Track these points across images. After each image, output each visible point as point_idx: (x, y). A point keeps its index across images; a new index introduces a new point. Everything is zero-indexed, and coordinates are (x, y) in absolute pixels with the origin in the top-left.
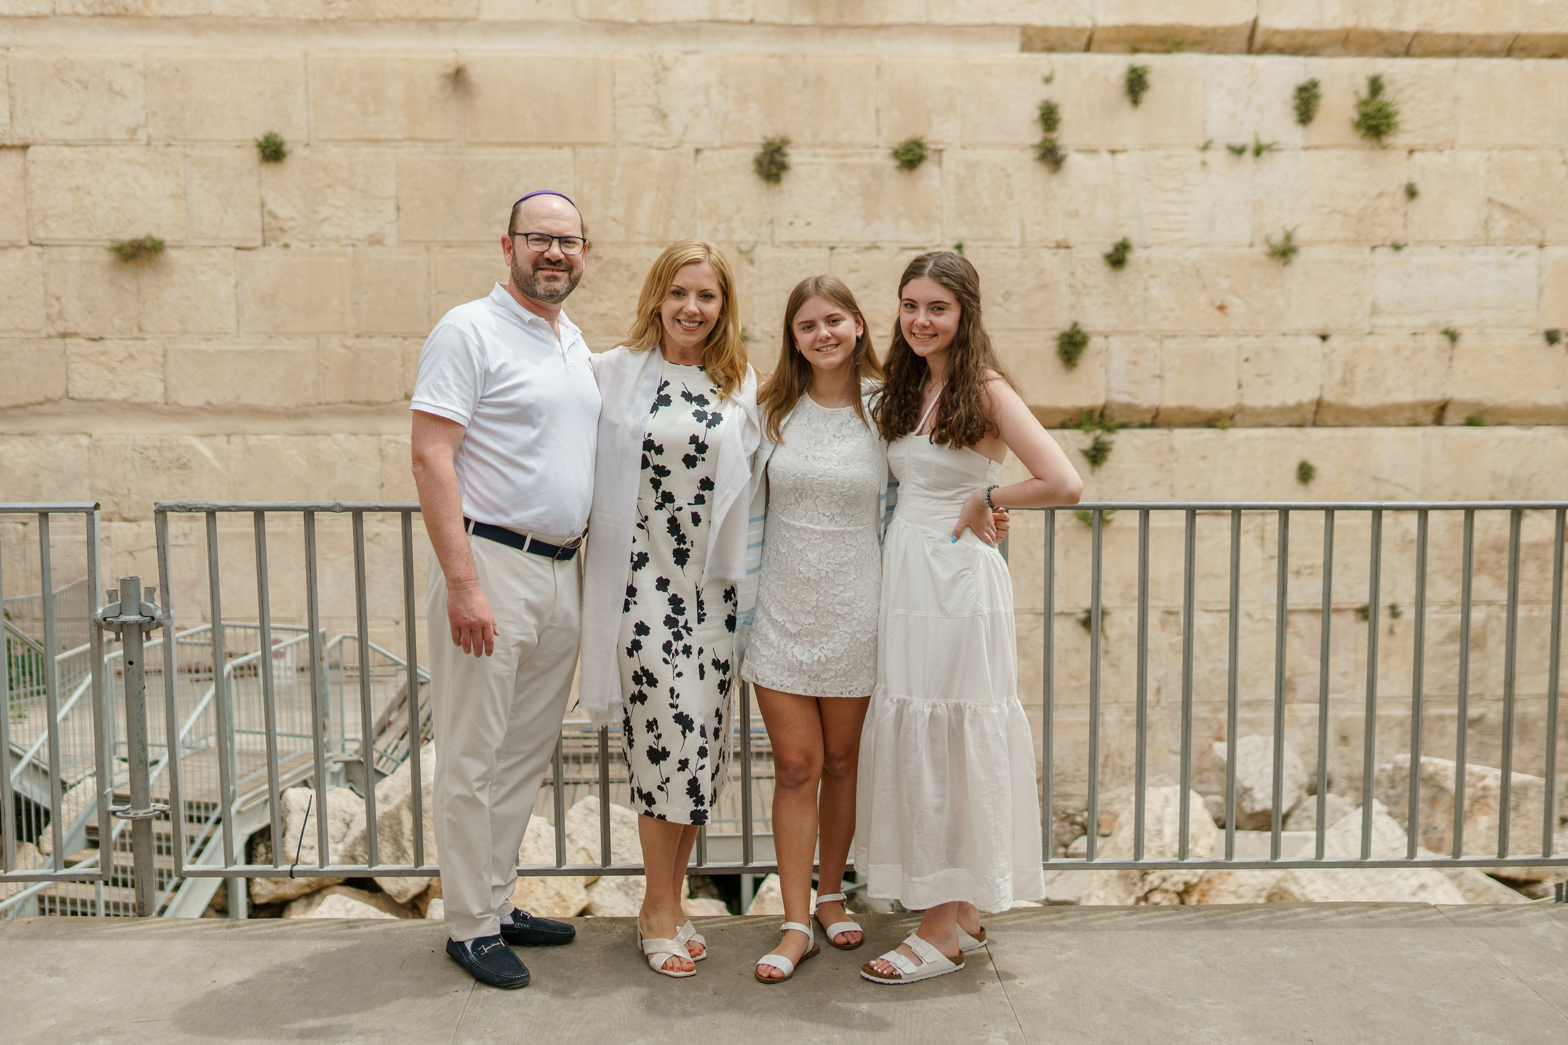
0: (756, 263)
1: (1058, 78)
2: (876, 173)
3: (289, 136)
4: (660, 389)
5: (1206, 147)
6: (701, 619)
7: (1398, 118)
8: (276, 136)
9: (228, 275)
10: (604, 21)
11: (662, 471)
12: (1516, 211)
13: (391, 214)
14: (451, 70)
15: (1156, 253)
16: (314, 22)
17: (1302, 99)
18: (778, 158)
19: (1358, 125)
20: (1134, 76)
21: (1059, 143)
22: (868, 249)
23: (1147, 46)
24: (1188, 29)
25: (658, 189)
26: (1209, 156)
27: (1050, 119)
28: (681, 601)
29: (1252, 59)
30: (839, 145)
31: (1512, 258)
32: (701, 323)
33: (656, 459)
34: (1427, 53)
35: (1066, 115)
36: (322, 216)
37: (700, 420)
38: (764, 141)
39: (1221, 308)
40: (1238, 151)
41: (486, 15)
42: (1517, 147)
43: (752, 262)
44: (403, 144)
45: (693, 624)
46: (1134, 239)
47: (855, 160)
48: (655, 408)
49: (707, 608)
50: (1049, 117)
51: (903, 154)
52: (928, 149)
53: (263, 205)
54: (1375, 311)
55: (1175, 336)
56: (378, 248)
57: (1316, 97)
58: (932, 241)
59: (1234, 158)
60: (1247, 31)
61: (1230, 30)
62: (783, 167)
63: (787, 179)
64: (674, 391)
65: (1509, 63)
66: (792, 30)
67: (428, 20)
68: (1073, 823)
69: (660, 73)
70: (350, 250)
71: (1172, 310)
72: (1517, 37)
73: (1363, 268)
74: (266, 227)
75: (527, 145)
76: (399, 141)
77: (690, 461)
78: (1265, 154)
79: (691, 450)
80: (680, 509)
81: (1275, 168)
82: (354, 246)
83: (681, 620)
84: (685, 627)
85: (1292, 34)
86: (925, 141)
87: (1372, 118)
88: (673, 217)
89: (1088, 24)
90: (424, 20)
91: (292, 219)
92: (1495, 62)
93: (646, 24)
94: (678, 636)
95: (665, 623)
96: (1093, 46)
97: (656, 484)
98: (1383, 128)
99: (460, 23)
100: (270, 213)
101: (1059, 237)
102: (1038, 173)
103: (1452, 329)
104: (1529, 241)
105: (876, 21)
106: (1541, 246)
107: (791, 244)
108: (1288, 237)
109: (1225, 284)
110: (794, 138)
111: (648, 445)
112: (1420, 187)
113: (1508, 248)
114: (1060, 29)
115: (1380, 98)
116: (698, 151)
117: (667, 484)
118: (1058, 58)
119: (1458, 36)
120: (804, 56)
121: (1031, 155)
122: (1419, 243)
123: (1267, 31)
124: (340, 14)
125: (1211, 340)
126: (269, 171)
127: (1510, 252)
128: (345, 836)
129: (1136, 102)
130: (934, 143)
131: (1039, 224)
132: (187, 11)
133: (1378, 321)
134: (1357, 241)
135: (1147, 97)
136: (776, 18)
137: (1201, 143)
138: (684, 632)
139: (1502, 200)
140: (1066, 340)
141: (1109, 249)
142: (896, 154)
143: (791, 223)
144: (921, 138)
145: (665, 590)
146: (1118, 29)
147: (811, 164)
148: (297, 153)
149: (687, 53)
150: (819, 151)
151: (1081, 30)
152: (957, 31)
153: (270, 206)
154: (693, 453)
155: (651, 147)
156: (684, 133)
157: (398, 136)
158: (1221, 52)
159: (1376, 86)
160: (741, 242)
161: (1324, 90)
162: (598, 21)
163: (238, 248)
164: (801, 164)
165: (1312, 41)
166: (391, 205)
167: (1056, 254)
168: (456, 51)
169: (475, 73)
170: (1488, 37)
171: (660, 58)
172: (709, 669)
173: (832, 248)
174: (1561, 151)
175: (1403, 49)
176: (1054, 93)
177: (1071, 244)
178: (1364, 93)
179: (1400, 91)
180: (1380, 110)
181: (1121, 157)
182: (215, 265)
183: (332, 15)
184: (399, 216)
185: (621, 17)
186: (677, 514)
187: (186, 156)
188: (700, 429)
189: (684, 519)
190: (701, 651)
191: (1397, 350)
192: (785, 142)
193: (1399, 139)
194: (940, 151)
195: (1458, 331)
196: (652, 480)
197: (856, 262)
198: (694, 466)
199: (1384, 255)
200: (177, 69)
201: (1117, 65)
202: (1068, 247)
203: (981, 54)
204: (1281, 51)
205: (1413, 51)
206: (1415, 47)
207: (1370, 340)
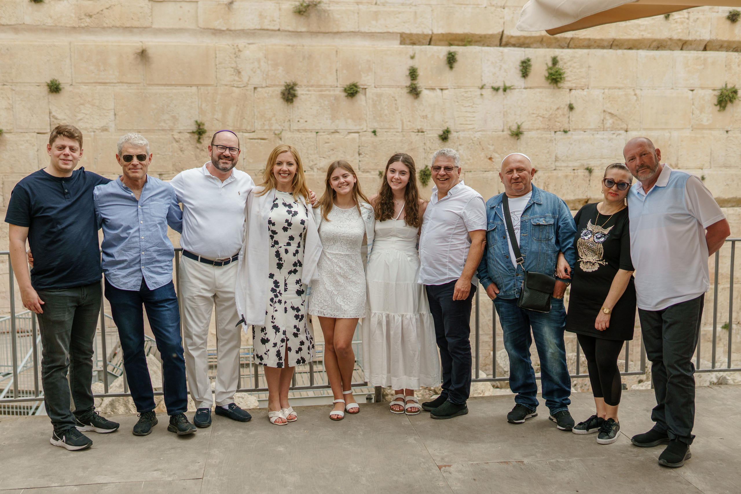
0: (283, 139)
1: (417, 56)
2: (336, 98)
3: (62, 81)
4: (274, 201)
5: (482, 88)
6: (285, 290)
7: (565, 75)
8: (56, 81)
9: (34, 145)
10: (211, 29)
11: (274, 232)
12: (616, 116)
13: (112, 117)
14: (140, 51)
15: (461, 134)
16: (74, 28)
17: (524, 67)
18: (292, 92)
19: (547, 78)
20: (450, 56)
21: (418, 85)
22: (333, 133)
23: (456, 42)
24: (473, 35)
25: (237, 106)
26: (484, 92)
27: (414, 74)
28: (278, 283)
29: (501, 49)
30: (320, 86)
31: (614, 136)
32: (289, 174)
33: (273, 228)
34: (576, 47)
35: (421, 73)
36: (79, 118)
37: (289, 214)
38: (285, 84)
39: (490, 159)
40: (496, 89)
41: (155, 26)
42: (615, 88)
43: (281, 139)
44: (117, 85)
45: (282, 291)
46: (452, 128)
47: (327, 93)
48: (272, 208)
49: (288, 286)
50: (413, 74)
51: (349, 90)
52: (360, 88)
53: (50, 113)
54: (557, 159)
55: (470, 171)
56: (106, 133)
57: (530, 66)
58: (362, 129)
59: (495, 92)
60: (500, 36)
61: (492, 36)
62: (294, 96)
63: (296, 101)
64: (279, 202)
65: (611, 51)
66: (297, 34)
67: (129, 28)
68: (430, 390)
69: (237, 53)
70: (93, 133)
71: (469, 160)
72: (614, 40)
73: (551, 141)
74: (52, 123)
75: (176, 85)
76: (115, 83)
77: (285, 229)
78: (508, 91)
79: (286, 225)
80: (280, 247)
81: (513, 97)
82: (94, 132)
83: (278, 290)
84: (279, 293)
85: (518, 38)
86: (358, 84)
87: (554, 75)
88: (244, 118)
89: (430, 33)
90: (126, 28)
91: (65, 119)
92: (605, 51)
93: (231, 30)
94: (276, 296)
95: (271, 291)
96: (432, 42)
97: (272, 237)
98: (559, 80)
99: (144, 29)
100: (54, 116)
101: (419, 127)
102: (408, 99)
103: (590, 168)
104: (621, 129)
105: (335, 30)
106: (626, 131)
107: (298, 130)
108: (519, 127)
109: (492, 148)
110: (299, 83)
111: (270, 222)
112: (575, 105)
113: (612, 132)
114: (417, 35)
115: (557, 66)
116: (255, 88)
117: (276, 237)
118: (417, 48)
119: (589, 39)
120: (303, 46)
121: (406, 91)
122: (575, 130)
123: (508, 36)
124: (86, 24)
125: (487, 173)
126: (53, 97)
127: (614, 134)
128: (101, 404)
129: (451, 68)
130: (362, 85)
131: (409, 121)
132: (12, 23)
133: (558, 164)
134: (548, 129)
135: (456, 65)
136: (290, 29)
137: (480, 86)
138: (279, 294)
139: (610, 111)
140: (423, 173)
141: (441, 133)
142: (345, 90)
143: (298, 121)
144: (357, 83)
145: (273, 278)
146: (443, 35)
147: (307, 94)
148: (66, 89)
149: (249, 44)
150: (310, 88)
151: (427, 35)
152: (371, 35)
153: (54, 113)
154: (286, 226)
155: (234, 86)
156: (249, 80)
157: (115, 81)
158: (488, 46)
159: (555, 61)
160: (276, 130)
161: (532, 63)
162: (208, 29)
163: (38, 133)
164: (303, 94)
165: (527, 41)
166: (112, 113)
167: (417, 135)
168: (141, 42)
169: (151, 52)
170: (602, 40)
171: (237, 46)
172: (289, 310)
173: (317, 133)
174: (634, 90)
175: (566, 45)
176: (415, 64)
177: (424, 131)
178: (550, 64)
179: (565, 63)
180: (557, 72)
181: (445, 92)
182: (27, 141)
183: (83, 25)
184: (115, 118)
185: (219, 27)
186: (279, 249)
187: (13, 90)
188: (289, 217)
189: (282, 251)
190: (285, 302)
191: (566, 176)
192: (295, 84)
193: (566, 84)
194: (366, 89)
195: (592, 168)
196: (271, 236)
197: (328, 139)
198: (287, 231)
199: (560, 135)
200: (8, 49)
201: (442, 51)
202: (422, 132)
203: (382, 45)
204: (514, 45)
205: (570, 46)
206: (571, 45)
207: (555, 173)
